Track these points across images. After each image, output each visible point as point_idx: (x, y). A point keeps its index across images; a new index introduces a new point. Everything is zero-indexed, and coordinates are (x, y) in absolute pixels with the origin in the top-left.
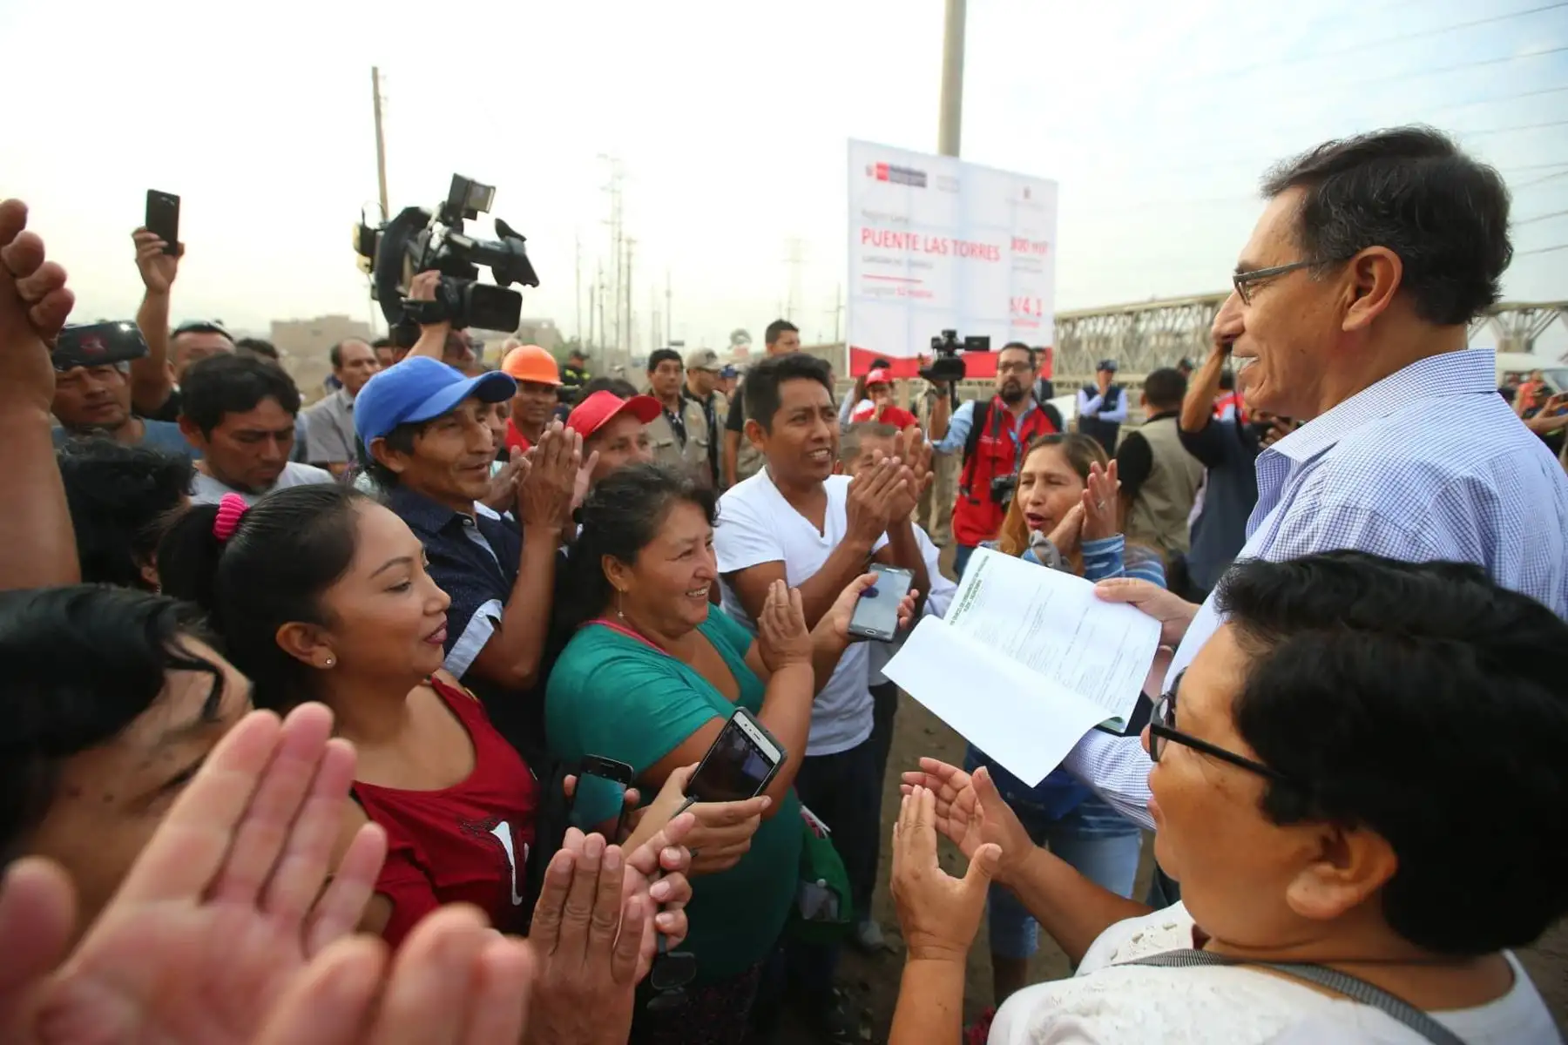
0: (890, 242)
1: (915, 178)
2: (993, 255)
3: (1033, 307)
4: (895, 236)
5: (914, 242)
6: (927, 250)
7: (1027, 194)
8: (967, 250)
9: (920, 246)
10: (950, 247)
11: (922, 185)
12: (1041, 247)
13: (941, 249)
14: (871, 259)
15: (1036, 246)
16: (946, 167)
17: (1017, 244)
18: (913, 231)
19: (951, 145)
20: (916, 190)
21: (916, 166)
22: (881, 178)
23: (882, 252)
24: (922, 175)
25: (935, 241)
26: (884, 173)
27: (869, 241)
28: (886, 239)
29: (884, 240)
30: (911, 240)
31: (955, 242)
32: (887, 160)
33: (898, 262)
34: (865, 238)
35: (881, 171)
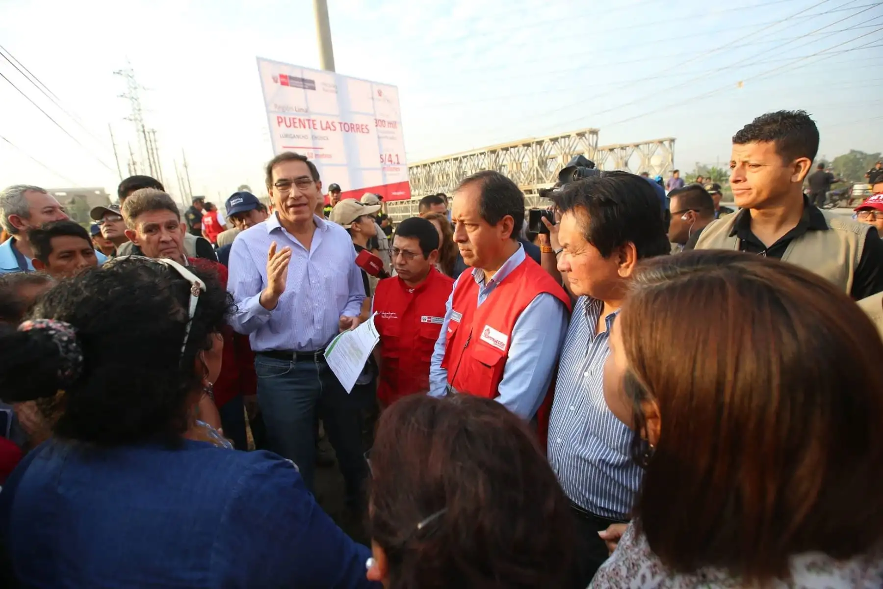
0: (297, 125)
1: (307, 84)
2: (365, 130)
3: (394, 159)
4: (300, 120)
5: (314, 125)
6: (323, 129)
7: (380, 93)
8: (349, 128)
9: (318, 126)
10: (338, 126)
11: (314, 88)
12: (393, 124)
13: (332, 128)
14: (286, 136)
15: (390, 123)
16: (328, 78)
17: (379, 123)
18: (313, 117)
19: (329, 64)
20: (310, 92)
21: (307, 76)
22: (283, 83)
23: (292, 131)
24: (313, 82)
25: (327, 122)
26: (285, 80)
27: (283, 125)
28: (294, 123)
29: (292, 123)
30: (312, 124)
31: (341, 123)
32: (286, 72)
33: (305, 137)
34: (279, 123)
35: (284, 80)
